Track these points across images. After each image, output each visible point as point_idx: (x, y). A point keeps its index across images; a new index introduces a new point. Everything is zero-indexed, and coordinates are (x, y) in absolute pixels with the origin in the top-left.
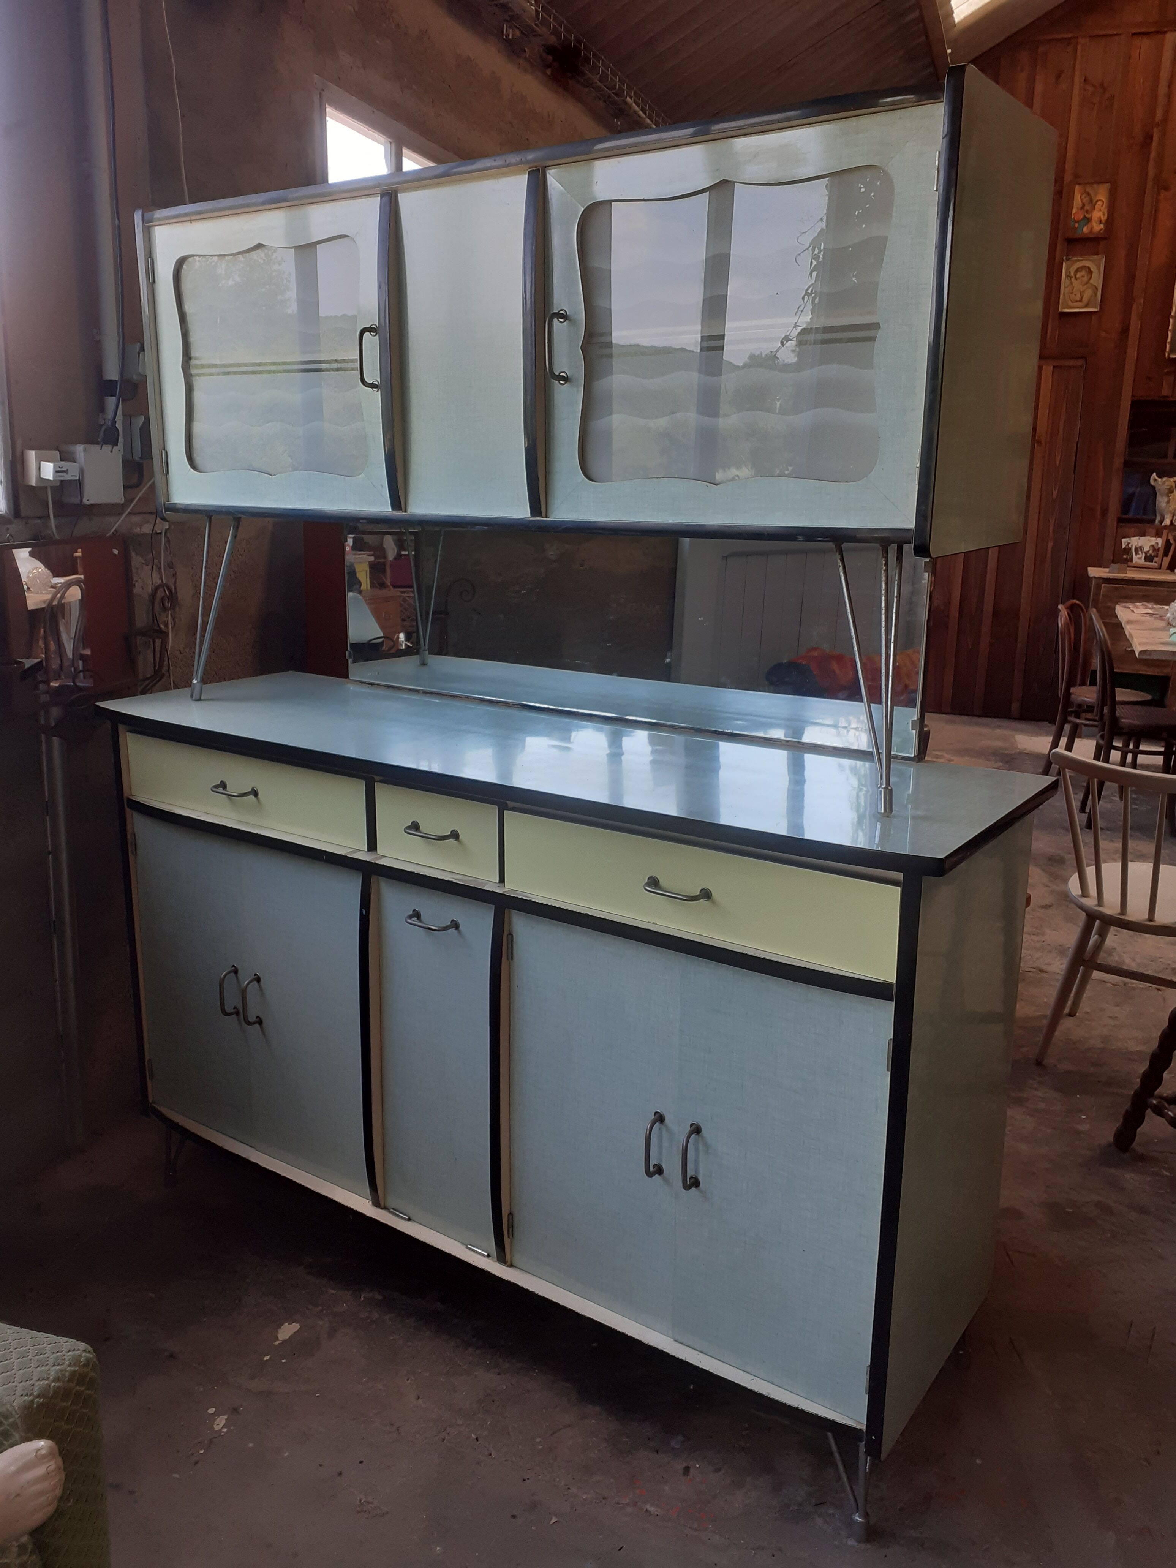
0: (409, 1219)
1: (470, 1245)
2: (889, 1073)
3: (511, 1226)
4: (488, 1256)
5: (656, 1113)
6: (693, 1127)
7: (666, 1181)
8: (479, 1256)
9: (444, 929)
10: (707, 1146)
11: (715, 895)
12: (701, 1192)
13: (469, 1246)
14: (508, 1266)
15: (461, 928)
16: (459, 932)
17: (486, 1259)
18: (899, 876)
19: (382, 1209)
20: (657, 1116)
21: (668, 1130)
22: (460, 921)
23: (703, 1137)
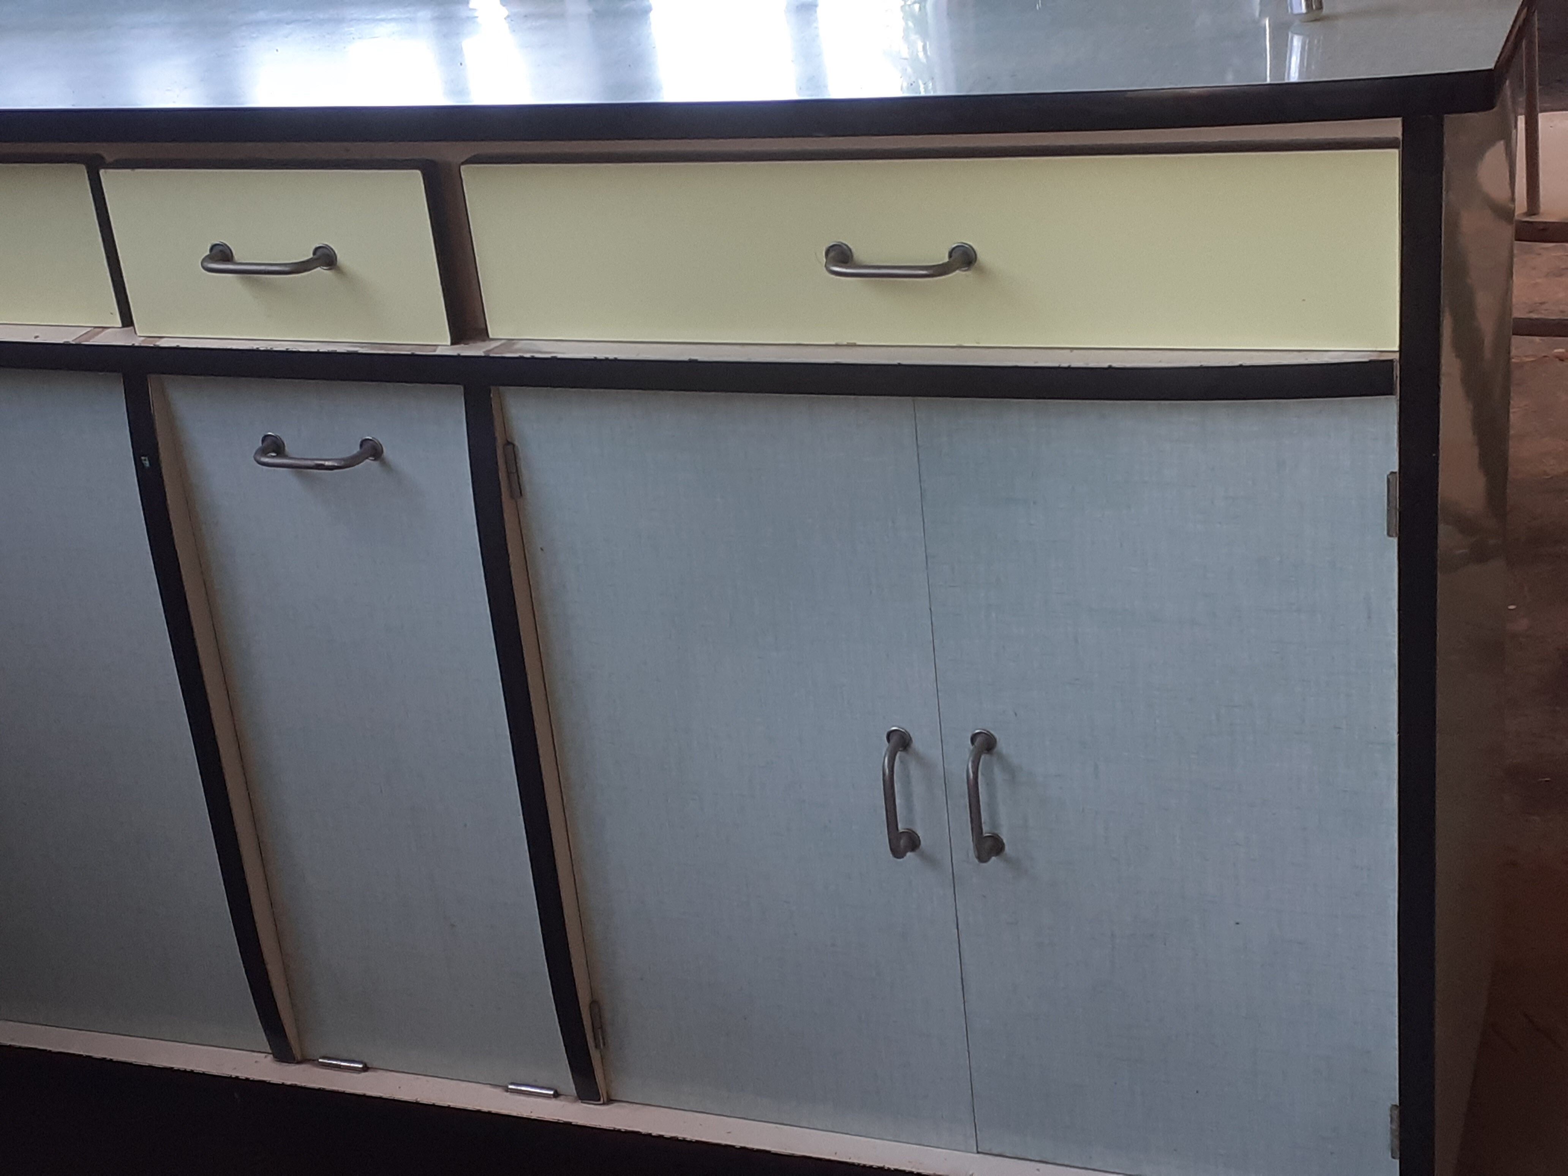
0: (366, 1069)
1: (512, 1084)
2: (1395, 541)
3: (599, 1027)
4: (556, 1095)
5: (889, 735)
6: (979, 740)
7: (930, 861)
8: (540, 1100)
9: (350, 462)
10: (1011, 772)
11: (983, 255)
12: (1008, 860)
13: (510, 1087)
14: (604, 1104)
15: (387, 452)
16: (384, 463)
17: (553, 1102)
18: (1393, 128)
19: (299, 1063)
20: (894, 739)
21: (921, 760)
22: (382, 439)
23: (1000, 757)
